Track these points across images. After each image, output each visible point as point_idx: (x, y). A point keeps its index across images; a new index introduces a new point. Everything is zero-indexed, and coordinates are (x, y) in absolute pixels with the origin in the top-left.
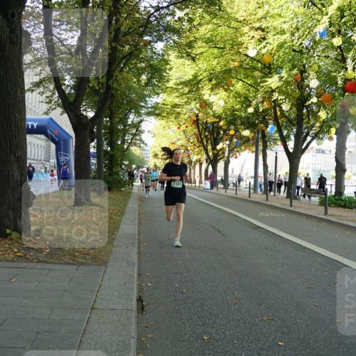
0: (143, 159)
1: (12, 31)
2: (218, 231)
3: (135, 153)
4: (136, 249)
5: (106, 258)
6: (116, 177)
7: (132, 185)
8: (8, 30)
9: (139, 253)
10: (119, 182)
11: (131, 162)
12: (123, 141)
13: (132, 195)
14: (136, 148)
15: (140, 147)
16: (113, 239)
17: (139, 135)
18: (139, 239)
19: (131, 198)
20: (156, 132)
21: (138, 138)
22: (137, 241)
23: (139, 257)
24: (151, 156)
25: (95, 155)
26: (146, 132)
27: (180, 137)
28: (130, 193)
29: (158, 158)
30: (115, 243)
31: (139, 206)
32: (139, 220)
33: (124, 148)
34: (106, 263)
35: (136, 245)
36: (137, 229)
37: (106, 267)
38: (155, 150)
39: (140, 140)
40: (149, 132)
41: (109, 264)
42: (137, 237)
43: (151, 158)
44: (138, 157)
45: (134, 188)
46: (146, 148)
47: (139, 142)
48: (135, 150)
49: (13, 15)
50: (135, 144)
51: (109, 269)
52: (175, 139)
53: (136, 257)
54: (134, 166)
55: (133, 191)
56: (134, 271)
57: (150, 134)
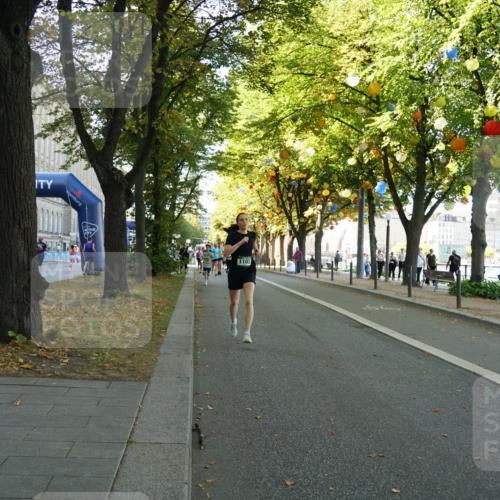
0: (201, 231)
1: (16, 53)
2: (307, 331)
3: (191, 222)
4: (191, 358)
5: (149, 371)
6: (164, 256)
7: (186, 267)
8: (10, 51)
9: (195, 363)
10: (167, 264)
11: (185, 236)
12: (173, 207)
13: (186, 282)
14: (191, 215)
15: (197, 214)
16: (159, 344)
17: (195, 197)
18: (195, 344)
19: (185, 286)
20: (218, 193)
21: (194, 201)
22: (192, 346)
23: (195, 369)
24: (212, 226)
25: (134, 225)
26: (205, 193)
27: (252, 200)
28: (183, 279)
30: (162, 350)
31: (195, 297)
32: (195, 317)
33: (173, 216)
34: (149, 377)
35: (191, 351)
36: (192, 329)
37: (149, 383)
38: (218, 217)
39: (197, 204)
40: (209, 193)
41: (152, 379)
42: (192, 340)
43: (213, 229)
44: (194, 228)
45: (189, 272)
46: (206, 216)
47: (195, 207)
48: (189, 218)
49: (17, 30)
50: (190, 210)
51: (153, 386)
52: (247, 203)
53: (190, 368)
54: (188, 241)
55: (187, 276)
56: (188, 389)
57: (210, 196)
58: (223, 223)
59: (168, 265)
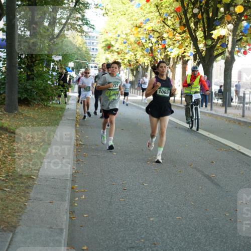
0: (87, 52)
4: (66, 205)
5: (15, 219)
7: (66, 96)
9: (72, 212)
11: (66, 58)
13: (65, 113)
14: (74, 32)
15: (82, 31)
16: (29, 187)
18: (72, 188)
19: (64, 118)
20: (108, 7)
21: (79, 16)
22: (68, 191)
23: (71, 218)
24: (100, 47)
25: (4, 43)
26: (92, 6)
27: (150, 16)
28: (63, 109)
29: (112, 51)
30: (32, 195)
31: (77, 132)
34: (15, 227)
35: (68, 198)
37: (14, 234)
38: (108, 36)
39: (83, 18)
40: (97, 6)
41: (18, 230)
42: (69, 185)
43: (101, 51)
44: (78, 49)
45: (70, 102)
46: (93, 34)
47: (80, 22)
48: (73, 37)
50: (73, 27)
51: (19, 237)
52: (142, 20)
53: (65, 218)
54: (71, 64)
55: (67, 107)
56: (60, 242)
57: (99, 10)
58: (113, 43)
59: (45, 93)
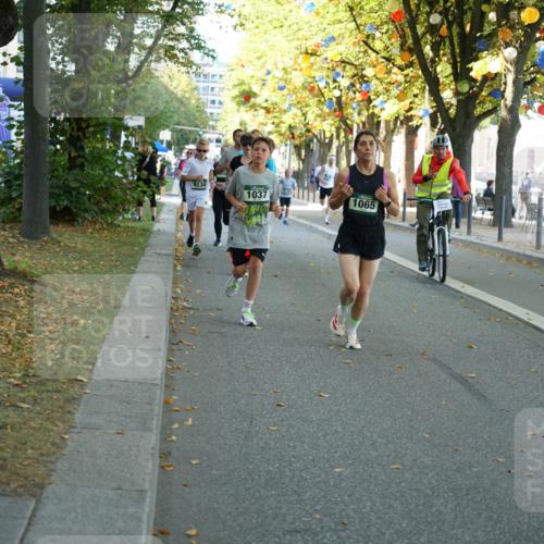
0: (200, 109)
2: (463, 381)
3: (172, 86)
4: (153, 439)
5: (42, 470)
6: (98, 172)
7: (153, 203)
9: (165, 454)
10: (106, 192)
11: (154, 123)
13: (152, 241)
14: (171, 64)
15: (189, 64)
16: (71, 400)
17: (183, 18)
18: (166, 403)
19: (148, 251)
20: (245, 11)
21: (181, 29)
22: (158, 408)
23: (162, 467)
24: (228, 96)
25: (20, 88)
26: (211, 9)
27: (335, 30)
28: (146, 232)
29: (254, 107)
30: (78, 417)
31: (175, 282)
32: (173, 332)
34: (42, 487)
35: (156, 423)
36: (161, 365)
37: (39, 502)
38: (244, 74)
39: (191, 35)
40: (221, 9)
41: (48, 491)
42: (159, 395)
43: (230, 105)
44: (181, 102)
45: (163, 216)
46: (213, 69)
47: (184, 44)
48: (168, 75)
50: (170, 54)
51: (49, 509)
52: (318, 39)
53: (149, 468)
54: (165, 135)
55: (157, 226)
56: (140, 520)
58: (255, 89)
59: (108, 197)
